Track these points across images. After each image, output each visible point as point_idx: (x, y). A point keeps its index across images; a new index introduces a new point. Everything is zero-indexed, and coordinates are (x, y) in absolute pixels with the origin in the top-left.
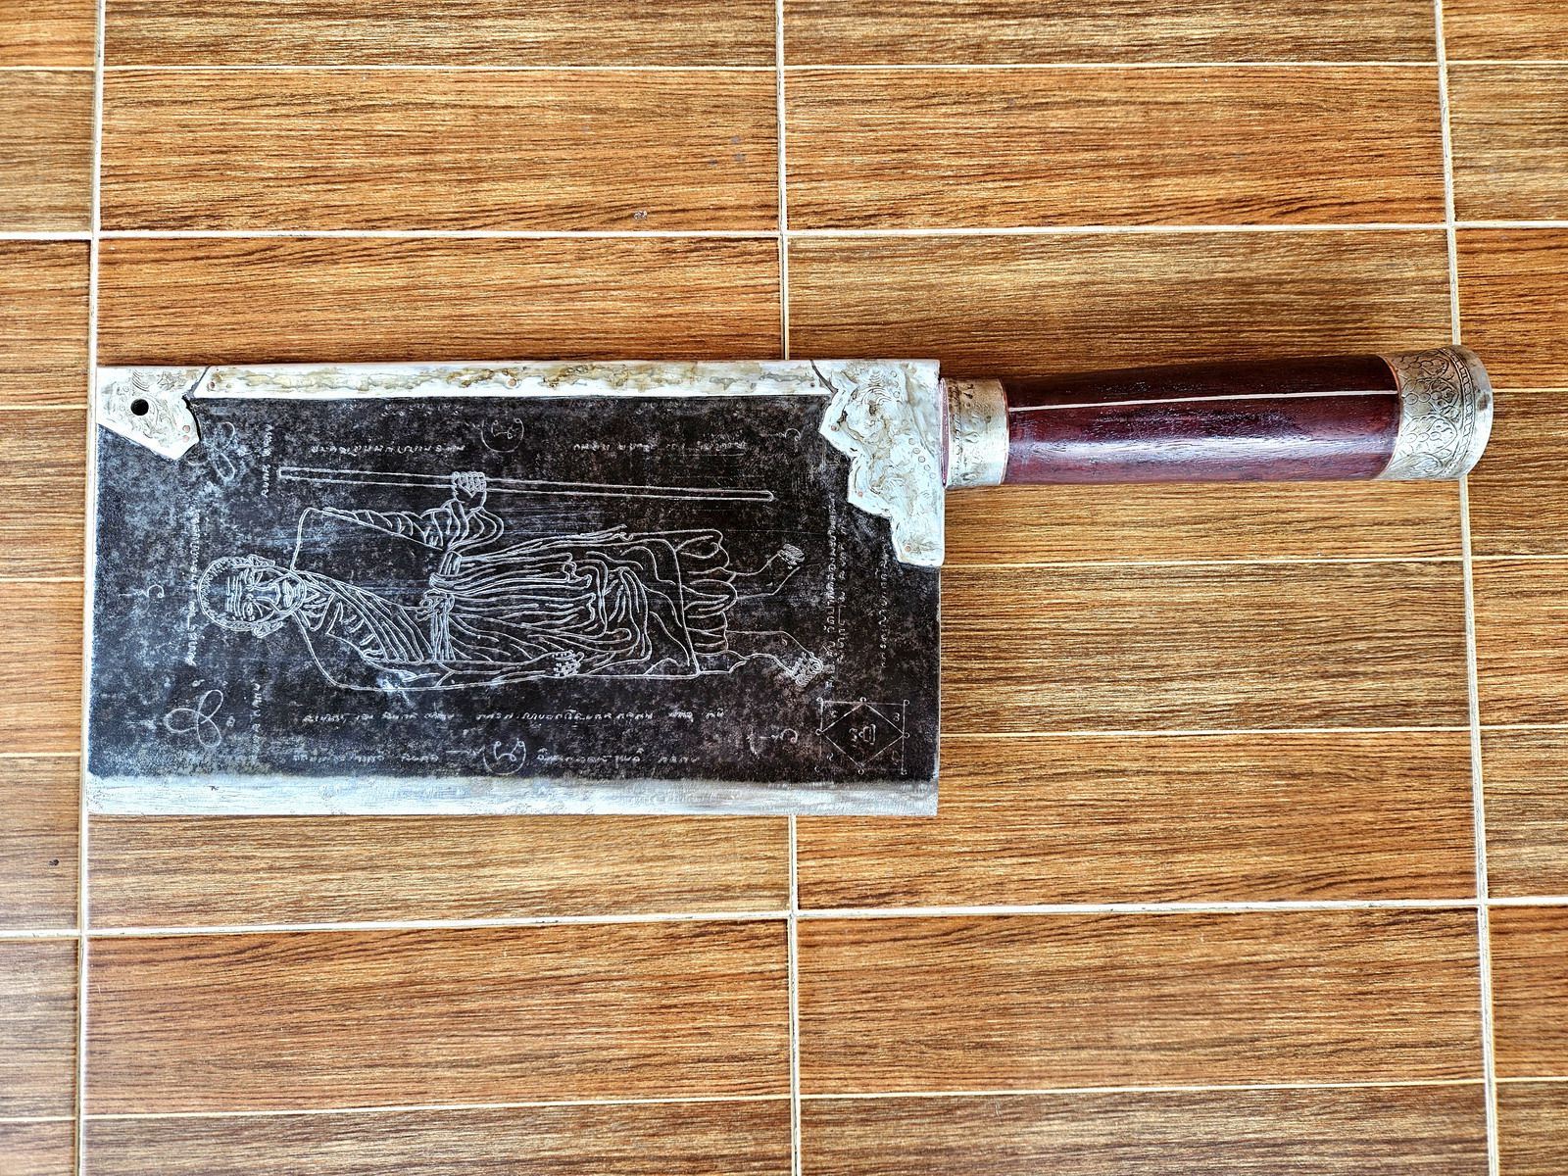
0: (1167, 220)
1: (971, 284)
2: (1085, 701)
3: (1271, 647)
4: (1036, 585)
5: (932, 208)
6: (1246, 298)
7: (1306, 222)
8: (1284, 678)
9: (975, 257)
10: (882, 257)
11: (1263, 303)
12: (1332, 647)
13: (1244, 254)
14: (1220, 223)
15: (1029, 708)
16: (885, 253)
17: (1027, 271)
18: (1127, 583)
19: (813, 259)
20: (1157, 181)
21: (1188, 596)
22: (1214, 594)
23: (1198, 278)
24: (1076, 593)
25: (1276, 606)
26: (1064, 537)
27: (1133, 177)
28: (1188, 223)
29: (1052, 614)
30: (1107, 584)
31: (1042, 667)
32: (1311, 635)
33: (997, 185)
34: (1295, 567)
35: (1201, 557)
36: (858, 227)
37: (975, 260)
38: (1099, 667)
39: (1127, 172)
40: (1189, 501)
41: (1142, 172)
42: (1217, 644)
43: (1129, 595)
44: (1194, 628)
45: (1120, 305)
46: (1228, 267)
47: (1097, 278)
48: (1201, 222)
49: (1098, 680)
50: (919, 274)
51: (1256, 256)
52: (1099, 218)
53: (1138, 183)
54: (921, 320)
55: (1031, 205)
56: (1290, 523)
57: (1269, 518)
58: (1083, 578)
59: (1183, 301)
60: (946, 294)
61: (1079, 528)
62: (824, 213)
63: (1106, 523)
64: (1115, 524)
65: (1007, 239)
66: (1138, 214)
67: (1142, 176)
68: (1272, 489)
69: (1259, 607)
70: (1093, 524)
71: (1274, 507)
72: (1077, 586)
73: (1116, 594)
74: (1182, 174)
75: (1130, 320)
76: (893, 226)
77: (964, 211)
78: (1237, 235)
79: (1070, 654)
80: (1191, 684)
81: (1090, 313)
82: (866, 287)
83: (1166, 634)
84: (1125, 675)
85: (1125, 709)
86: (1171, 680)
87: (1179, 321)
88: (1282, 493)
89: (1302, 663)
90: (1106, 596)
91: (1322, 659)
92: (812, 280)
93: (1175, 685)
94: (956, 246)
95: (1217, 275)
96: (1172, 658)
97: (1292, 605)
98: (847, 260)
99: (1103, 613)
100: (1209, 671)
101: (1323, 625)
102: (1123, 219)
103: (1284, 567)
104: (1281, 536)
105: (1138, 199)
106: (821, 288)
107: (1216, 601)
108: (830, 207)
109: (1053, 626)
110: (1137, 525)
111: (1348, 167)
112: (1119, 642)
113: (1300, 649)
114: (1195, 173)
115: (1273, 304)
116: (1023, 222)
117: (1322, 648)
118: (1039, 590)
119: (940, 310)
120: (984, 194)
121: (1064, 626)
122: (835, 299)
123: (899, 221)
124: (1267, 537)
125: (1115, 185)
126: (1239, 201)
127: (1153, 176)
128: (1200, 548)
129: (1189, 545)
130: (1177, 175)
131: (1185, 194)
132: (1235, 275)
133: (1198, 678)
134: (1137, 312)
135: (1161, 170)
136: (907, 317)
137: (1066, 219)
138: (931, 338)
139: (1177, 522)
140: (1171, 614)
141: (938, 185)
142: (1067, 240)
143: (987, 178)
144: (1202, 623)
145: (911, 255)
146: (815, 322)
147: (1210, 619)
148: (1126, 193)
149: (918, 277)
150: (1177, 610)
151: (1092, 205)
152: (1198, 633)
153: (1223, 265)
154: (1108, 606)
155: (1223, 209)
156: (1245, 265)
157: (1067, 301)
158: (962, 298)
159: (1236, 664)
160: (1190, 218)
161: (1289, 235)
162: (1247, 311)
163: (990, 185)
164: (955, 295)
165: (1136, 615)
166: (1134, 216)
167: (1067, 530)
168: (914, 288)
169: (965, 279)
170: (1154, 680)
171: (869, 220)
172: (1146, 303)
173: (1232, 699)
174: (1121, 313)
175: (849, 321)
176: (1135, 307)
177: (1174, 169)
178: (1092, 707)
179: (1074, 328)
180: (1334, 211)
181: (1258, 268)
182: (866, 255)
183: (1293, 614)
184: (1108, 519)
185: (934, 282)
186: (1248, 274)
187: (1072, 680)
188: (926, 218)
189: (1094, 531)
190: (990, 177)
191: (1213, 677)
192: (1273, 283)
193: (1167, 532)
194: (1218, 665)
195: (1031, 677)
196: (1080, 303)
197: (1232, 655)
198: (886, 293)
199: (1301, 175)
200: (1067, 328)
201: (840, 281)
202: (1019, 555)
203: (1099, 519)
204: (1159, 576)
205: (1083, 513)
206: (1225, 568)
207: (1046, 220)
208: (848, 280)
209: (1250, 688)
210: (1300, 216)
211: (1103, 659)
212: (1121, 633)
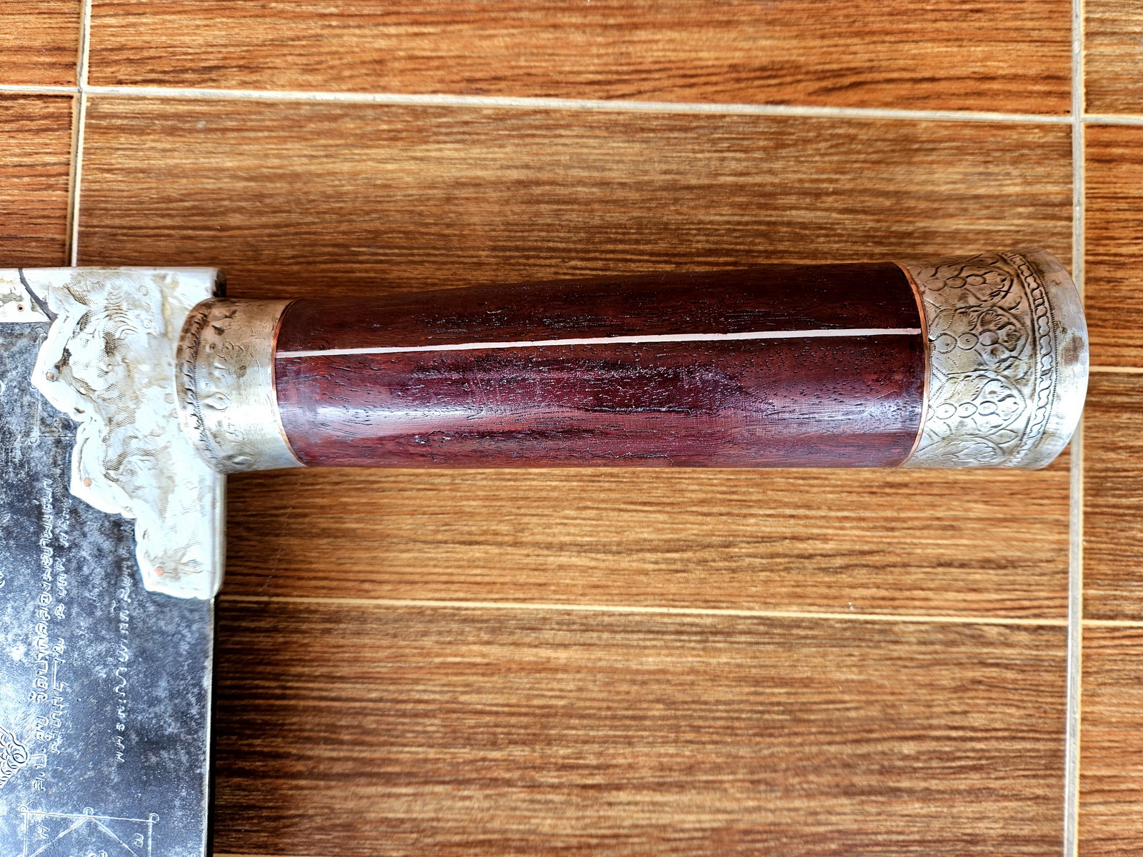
0: (654, 94)
1: (354, 175)
2: (486, 815)
3: (771, 745)
4: (425, 634)
5: (304, 60)
6: (764, 215)
7: (862, 104)
8: (788, 792)
9: (363, 136)
10: (225, 130)
11: (789, 224)
12: (863, 749)
13: (764, 149)
14: (733, 100)
15: (402, 821)
16: (230, 124)
17: (439, 161)
18: (562, 636)
19: (121, 129)
20: (642, 35)
21: (651, 661)
22: (691, 660)
23: (694, 182)
24: (485, 649)
25: (783, 682)
26: (472, 563)
27: (606, 27)
28: (684, 99)
29: (445, 680)
30: (531, 637)
31: (426, 761)
32: (831, 729)
33: (402, 30)
34: (815, 624)
35: (673, 601)
36: (192, 84)
37: (364, 140)
38: (511, 764)
39: (597, 19)
40: (661, 517)
41: (621, 20)
42: (690, 736)
43: (562, 656)
44: (658, 710)
45: (575, 217)
46: (740, 167)
47: (545, 176)
48: (704, 98)
49: (509, 783)
50: (278, 156)
51: (784, 152)
52: (552, 86)
53: (613, 35)
54: (277, 226)
55: (451, 62)
56: (810, 557)
57: (779, 547)
58: (497, 626)
59: (670, 215)
60: (316, 188)
61: (494, 550)
62: (143, 61)
63: (536, 545)
64: (549, 546)
65: (412, 110)
66: (609, 83)
67: (619, 27)
68: (787, 505)
69: (757, 682)
70: (515, 544)
71: (788, 531)
72: (485, 637)
73: (544, 653)
74: (680, 25)
75: (588, 241)
76: (244, 84)
77: (351, 66)
78: (756, 119)
79: (469, 741)
80: (646, 797)
81: (532, 226)
82: (197, 173)
83: (614, 717)
84: (551, 778)
85: (546, 829)
86: (619, 787)
87: (662, 246)
88: (802, 512)
89: (817, 770)
90: (528, 655)
91: (847, 766)
92: (117, 160)
93: (623, 796)
94: (335, 118)
95: (722, 180)
96: (622, 755)
97: (807, 682)
98: (172, 131)
99: (523, 681)
100: (676, 777)
101: (853, 714)
102: (588, 89)
103: (797, 623)
104: (794, 577)
105: (611, 59)
106: (129, 171)
107: (692, 671)
108: (152, 53)
109: (447, 697)
110: (582, 549)
111: (930, 26)
112: (544, 727)
113: (814, 749)
114: (700, 25)
115: (804, 226)
116: (438, 86)
117: (848, 749)
118: (428, 642)
119: (306, 212)
120: (382, 43)
121: (463, 698)
122: (149, 189)
123: (254, 77)
124: (775, 576)
125: (578, 38)
126: (763, 69)
127: (636, 26)
128: (673, 588)
129: (657, 584)
130: (672, 26)
131: (682, 55)
132: (750, 180)
133: (660, 787)
134: (601, 229)
135: (649, 18)
136: (256, 221)
137: (502, 85)
138: (290, 252)
139: (640, 547)
140: (625, 687)
141: (315, 27)
142: (501, 116)
143: (388, 20)
144: (670, 703)
145: (269, 129)
146: (117, 222)
147: (681, 697)
148: (594, 50)
149: (276, 162)
150: (633, 682)
151: (541, 65)
152: (663, 718)
153: (733, 165)
154: (530, 672)
155: (738, 80)
156: (765, 166)
157: (496, 208)
158: (339, 196)
159: (717, 768)
160: (687, 92)
161: (835, 123)
162: (764, 235)
163: (392, 30)
164: (330, 191)
165: (571, 686)
166: (604, 86)
167: (477, 552)
168: (269, 178)
169: (346, 167)
170: (593, 787)
171: (208, 74)
172: (615, 216)
173: (708, 821)
174: (577, 229)
175: (168, 222)
176: (597, 221)
177: (668, 18)
178: (496, 824)
179: (504, 249)
180: (904, 90)
181: (784, 171)
182: (201, 125)
183: (808, 696)
184: (539, 538)
185: (299, 169)
186: (769, 179)
187: (468, 782)
188: (294, 75)
189: (517, 554)
190: (393, 19)
191: (681, 787)
192: (805, 193)
193: (625, 562)
194: (690, 769)
195: (409, 774)
196: (516, 212)
197: (711, 754)
198: (226, 183)
199: (857, 34)
200: (494, 249)
201: (159, 163)
202: (403, 588)
203: (526, 537)
204: (610, 628)
205: (503, 528)
206: (709, 621)
207: (473, 85)
208: (171, 162)
209: (735, 806)
210: (854, 96)
211: (519, 753)
212: (548, 713)
